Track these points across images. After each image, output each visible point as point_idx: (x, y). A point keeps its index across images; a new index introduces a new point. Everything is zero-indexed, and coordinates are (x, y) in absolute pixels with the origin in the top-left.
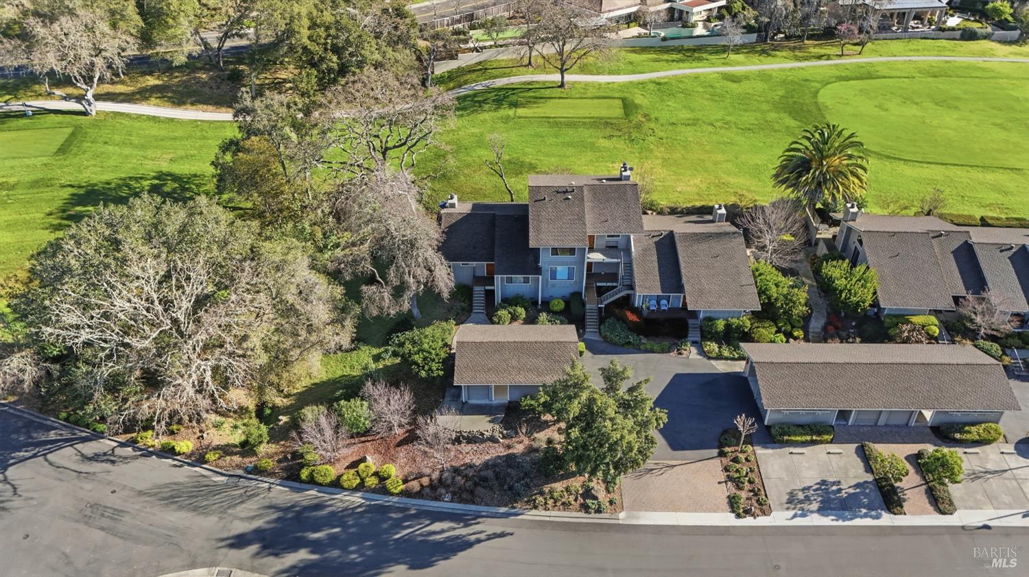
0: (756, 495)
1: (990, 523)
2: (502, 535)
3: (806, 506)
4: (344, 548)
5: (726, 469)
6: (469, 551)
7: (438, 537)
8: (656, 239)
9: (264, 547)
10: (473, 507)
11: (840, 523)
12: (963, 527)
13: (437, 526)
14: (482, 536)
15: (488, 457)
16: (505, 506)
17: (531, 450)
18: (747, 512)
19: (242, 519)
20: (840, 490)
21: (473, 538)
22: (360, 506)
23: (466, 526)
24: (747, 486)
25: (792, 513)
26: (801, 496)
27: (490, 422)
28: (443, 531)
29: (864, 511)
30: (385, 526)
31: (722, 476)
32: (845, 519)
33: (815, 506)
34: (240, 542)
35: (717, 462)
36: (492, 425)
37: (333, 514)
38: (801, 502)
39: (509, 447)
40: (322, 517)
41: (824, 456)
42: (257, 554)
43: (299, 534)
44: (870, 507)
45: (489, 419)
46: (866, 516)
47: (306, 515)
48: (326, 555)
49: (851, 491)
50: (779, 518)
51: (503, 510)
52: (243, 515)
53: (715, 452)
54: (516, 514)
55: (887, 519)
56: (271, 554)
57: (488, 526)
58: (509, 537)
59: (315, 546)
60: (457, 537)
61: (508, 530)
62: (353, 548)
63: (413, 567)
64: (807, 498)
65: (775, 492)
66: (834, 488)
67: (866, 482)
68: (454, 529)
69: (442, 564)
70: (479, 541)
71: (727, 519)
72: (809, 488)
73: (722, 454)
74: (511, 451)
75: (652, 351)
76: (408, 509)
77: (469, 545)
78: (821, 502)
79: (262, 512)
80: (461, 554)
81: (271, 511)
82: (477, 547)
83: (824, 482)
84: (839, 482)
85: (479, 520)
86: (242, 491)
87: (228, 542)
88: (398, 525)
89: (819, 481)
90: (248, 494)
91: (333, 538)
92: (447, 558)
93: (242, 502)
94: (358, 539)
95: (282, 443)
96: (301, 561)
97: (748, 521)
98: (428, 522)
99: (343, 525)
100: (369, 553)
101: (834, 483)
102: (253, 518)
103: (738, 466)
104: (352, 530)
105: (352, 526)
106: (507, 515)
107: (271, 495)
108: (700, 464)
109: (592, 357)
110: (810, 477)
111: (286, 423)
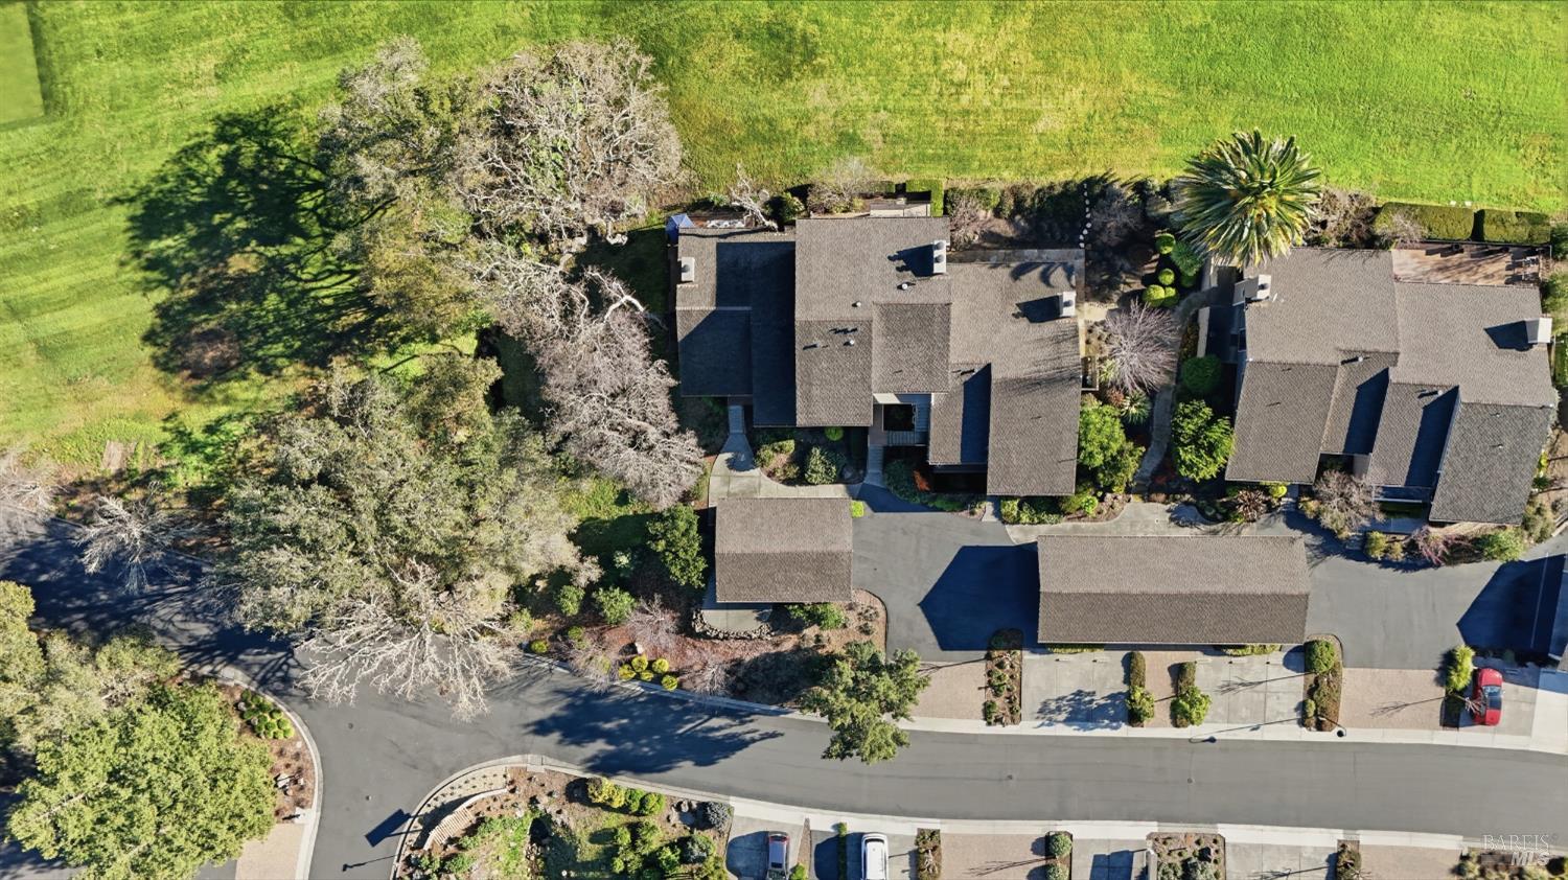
0: (1010, 702)
1: (1217, 737)
2: (774, 735)
3: (1054, 716)
4: (635, 739)
5: (989, 674)
6: (745, 750)
7: (717, 734)
8: (966, 378)
9: (565, 735)
10: (745, 703)
11: (1081, 733)
12: (1190, 740)
13: (715, 722)
14: (756, 735)
15: (757, 654)
16: (776, 704)
17: (797, 649)
18: (998, 720)
19: (534, 705)
20: (1091, 702)
21: (748, 737)
22: (641, 695)
23: (743, 723)
24: (1005, 693)
25: (1040, 722)
26: (1053, 706)
27: (758, 619)
28: (720, 728)
29: (1106, 722)
30: (669, 718)
31: (983, 681)
32: (1086, 729)
33: (1064, 716)
34: (542, 728)
35: (981, 667)
36: (760, 623)
37: (618, 703)
38: (1052, 712)
39: (777, 645)
40: (610, 706)
41: (1088, 664)
42: (560, 742)
43: (592, 724)
44: (1113, 719)
45: (756, 615)
46: (1106, 726)
47: (594, 702)
48: (622, 747)
49: (1102, 702)
50: (1028, 727)
51: (774, 708)
52: (535, 700)
53: (982, 654)
54: (787, 713)
55: (1125, 731)
56: (572, 743)
57: (762, 724)
58: (780, 738)
59: (609, 736)
60: (734, 736)
61: (780, 731)
62: (644, 741)
63: (699, 763)
64: (1059, 709)
65: (1030, 701)
66: (1087, 699)
67: (1120, 693)
68: (731, 726)
69: (723, 762)
70: (753, 741)
71: (978, 727)
72: (1062, 699)
73: (988, 657)
74: (779, 649)
75: (941, 510)
76: (686, 702)
77: (744, 744)
78: (1071, 713)
79: (550, 698)
80: (739, 753)
81: (560, 696)
82: (752, 746)
83: (1079, 693)
84: (1094, 693)
85: (753, 717)
86: (525, 672)
87: (532, 728)
88: (679, 720)
89: (1075, 691)
90: (533, 675)
91: (622, 728)
92: (726, 757)
93: (529, 686)
94: (646, 731)
95: (548, 616)
96: (601, 751)
97: (997, 729)
98: (706, 717)
99: (628, 715)
100: (658, 747)
101: (1088, 694)
102: (544, 704)
103: (1001, 672)
104: (639, 722)
105: (638, 717)
106: (777, 713)
107: (554, 678)
108: (965, 666)
109: (871, 517)
110: (1067, 688)
111: (545, 589)
